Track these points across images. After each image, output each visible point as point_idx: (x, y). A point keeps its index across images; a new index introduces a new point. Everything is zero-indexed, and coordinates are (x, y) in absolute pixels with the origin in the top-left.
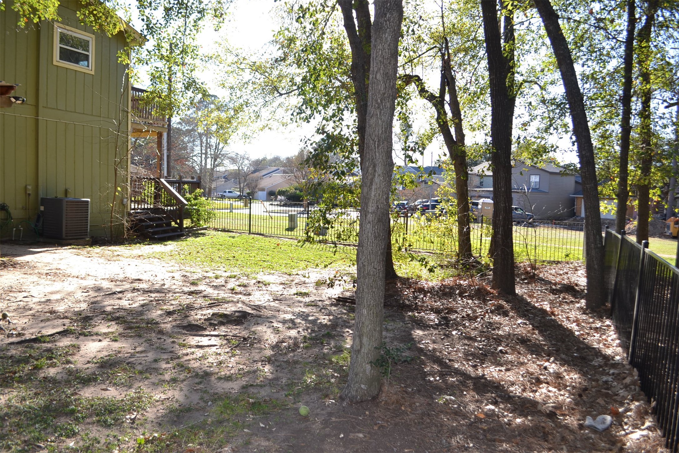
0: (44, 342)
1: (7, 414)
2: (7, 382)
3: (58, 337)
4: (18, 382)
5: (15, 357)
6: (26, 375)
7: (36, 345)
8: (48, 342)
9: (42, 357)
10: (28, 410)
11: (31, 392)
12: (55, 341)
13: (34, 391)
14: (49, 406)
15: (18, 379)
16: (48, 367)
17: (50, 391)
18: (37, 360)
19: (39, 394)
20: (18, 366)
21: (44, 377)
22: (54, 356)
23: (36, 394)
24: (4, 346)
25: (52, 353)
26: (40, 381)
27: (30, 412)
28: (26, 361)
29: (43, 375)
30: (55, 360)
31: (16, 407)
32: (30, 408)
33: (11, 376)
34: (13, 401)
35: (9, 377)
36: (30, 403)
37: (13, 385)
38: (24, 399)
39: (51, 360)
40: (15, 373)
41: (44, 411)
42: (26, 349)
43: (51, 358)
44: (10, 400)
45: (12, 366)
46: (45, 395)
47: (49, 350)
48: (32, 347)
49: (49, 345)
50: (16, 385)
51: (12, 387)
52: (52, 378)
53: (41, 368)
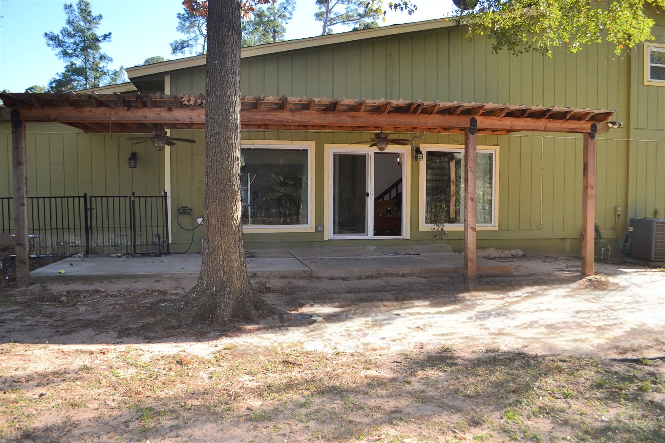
0: (646, 365)
1: (617, 428)
2: (614, 396)
3: (660, 362)
4: (626, 399)
5: (619, 374)
6: (632, 394)
7: (638, 366)
8: (650, 365)
9: (646, 380)
10: (637, 429)
11: (638, 413)
12: (657, 366)
13: (642, 412)
14: (658, 431)
15: (624, 396)
16: (653, 391)
17: (658, 416)
18: (642, 381)
19: (647, 417)
20: (623, 383)
21: (650, 401)
22: (658, 381)
23: (643, 416)
24: (608, 361)
25: (656, 378)
26: (647, 404)
27: (639, 432)
28: (631, 379)
29: (648, 398)
30: (660, 386)
31: (626, 424)
32: (639, 428)
33: (617, 392)
34: (621, 417)
35: (615, 392)
36: (638, 423)
37: (620, 401)
38: (631, 418)
39: (655, 384)
40: (621, 389)
41: (653, 436)
42: (628, 368)
43: (655, 383)
44: (618, 414)
45: (617, 382)
46: (652, 419)
47: (652, 374)
48: (634, 368)
49: (652, 369)
50: (623, 401)
51: (619, 402)
52: (658, 403)
53: (646, 391)
